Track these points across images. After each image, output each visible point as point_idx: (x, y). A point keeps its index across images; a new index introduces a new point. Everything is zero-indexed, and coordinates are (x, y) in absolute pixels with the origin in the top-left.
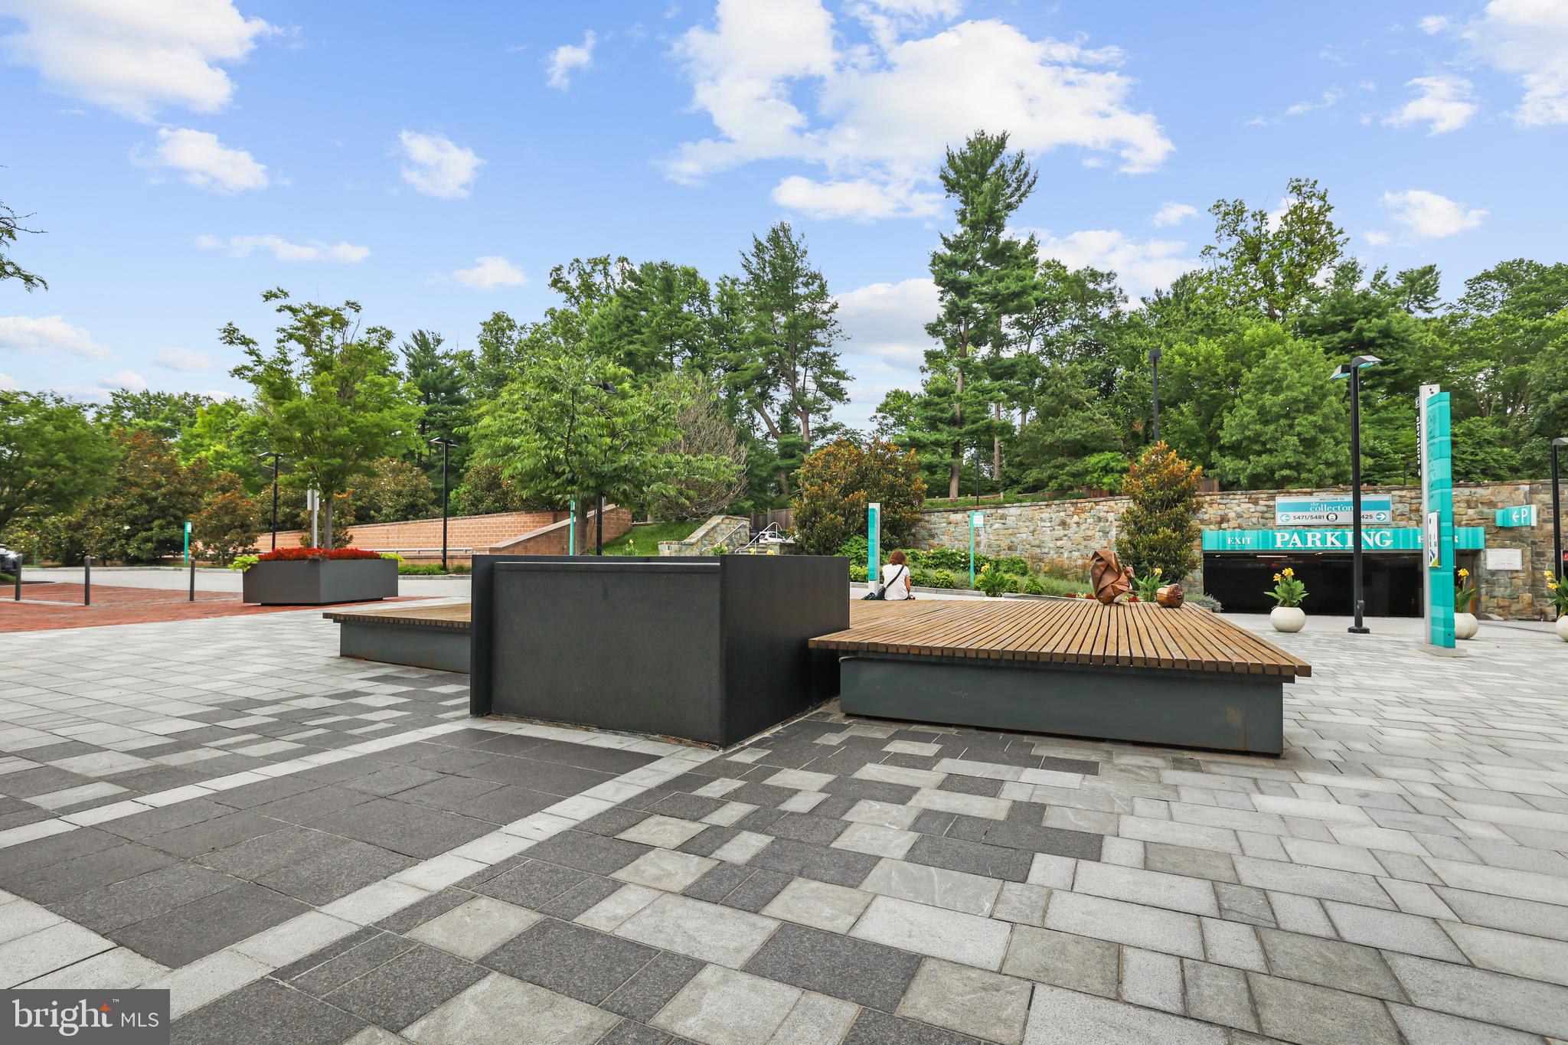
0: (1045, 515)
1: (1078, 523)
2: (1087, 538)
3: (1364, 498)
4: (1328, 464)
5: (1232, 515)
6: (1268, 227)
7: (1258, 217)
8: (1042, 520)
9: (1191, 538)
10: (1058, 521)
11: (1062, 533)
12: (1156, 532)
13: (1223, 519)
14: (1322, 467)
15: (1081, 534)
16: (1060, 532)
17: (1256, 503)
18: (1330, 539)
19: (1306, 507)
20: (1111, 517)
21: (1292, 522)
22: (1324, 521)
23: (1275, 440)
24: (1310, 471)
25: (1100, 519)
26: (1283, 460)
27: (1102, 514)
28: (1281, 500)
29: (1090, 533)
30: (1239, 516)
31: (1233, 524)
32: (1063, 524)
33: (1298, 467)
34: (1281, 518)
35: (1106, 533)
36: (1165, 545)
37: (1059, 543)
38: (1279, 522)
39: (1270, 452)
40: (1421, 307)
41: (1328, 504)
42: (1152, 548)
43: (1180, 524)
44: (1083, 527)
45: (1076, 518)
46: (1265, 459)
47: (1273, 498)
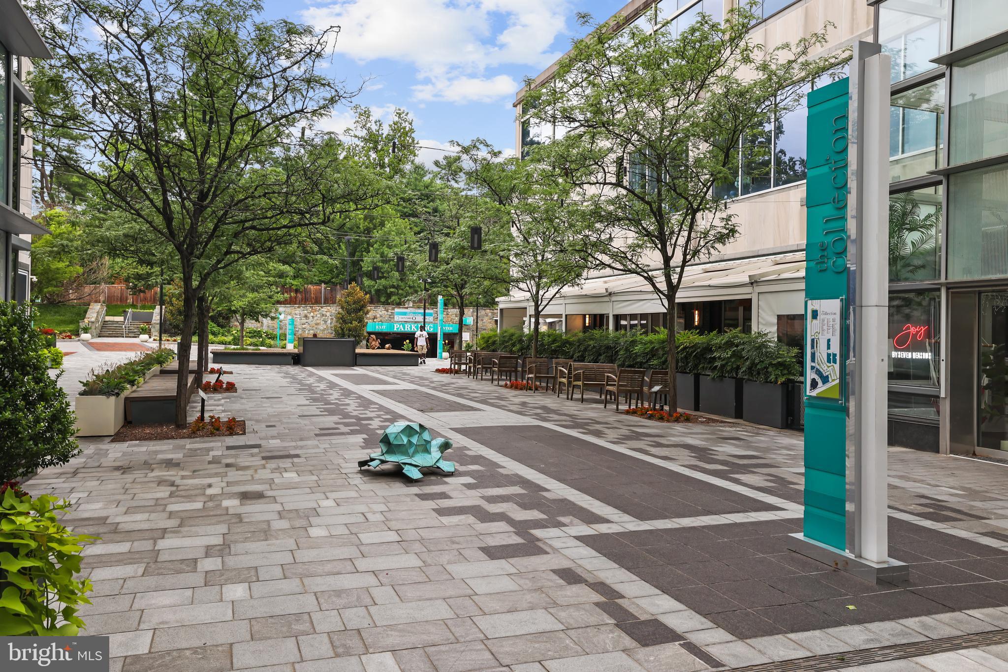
0: (297, 312)
1: (313, 317)
2: (317, 324)
3: (427, 311)
4: (410, 287)
5: (378, 316)
6: (383, 132)
7: (378, 123)
8: (295, 314)
9: (365, 325)
10: (303, 315)
11: (305, 321)
12: (351, 323)
13: (375, 318)
14: (407, 288)
15: (314, 322)
16: (304, 321)
17: (387, 311)
18: (413, 327)
19: (405, 314)
20: (328, 314)
21: (400, 320)
22: (411, 320)
23: (388, 273)
24: (402, 290)
25: (323, 315)
26: (391, 284)
27: (324, 313)
28: (397, 310)
29: (318, 322)
30: (381, 316)
31: (379, 319)
32: (306, 316)
33: (397, 287)
34: (397, 318)
35: (326, 322)
36: (355, 329)
37: (304, 326)
38: (396, 320)
39: (386, 278)
40: (454, 179)
41: (413, 313)
42: (350, 330)
43: (361, 320)
44: (315, 318)
45: (312, 314)
46: (383, 281)
47: (393, 309)
